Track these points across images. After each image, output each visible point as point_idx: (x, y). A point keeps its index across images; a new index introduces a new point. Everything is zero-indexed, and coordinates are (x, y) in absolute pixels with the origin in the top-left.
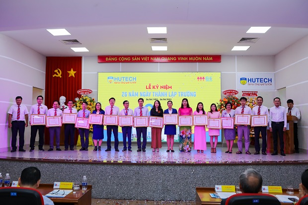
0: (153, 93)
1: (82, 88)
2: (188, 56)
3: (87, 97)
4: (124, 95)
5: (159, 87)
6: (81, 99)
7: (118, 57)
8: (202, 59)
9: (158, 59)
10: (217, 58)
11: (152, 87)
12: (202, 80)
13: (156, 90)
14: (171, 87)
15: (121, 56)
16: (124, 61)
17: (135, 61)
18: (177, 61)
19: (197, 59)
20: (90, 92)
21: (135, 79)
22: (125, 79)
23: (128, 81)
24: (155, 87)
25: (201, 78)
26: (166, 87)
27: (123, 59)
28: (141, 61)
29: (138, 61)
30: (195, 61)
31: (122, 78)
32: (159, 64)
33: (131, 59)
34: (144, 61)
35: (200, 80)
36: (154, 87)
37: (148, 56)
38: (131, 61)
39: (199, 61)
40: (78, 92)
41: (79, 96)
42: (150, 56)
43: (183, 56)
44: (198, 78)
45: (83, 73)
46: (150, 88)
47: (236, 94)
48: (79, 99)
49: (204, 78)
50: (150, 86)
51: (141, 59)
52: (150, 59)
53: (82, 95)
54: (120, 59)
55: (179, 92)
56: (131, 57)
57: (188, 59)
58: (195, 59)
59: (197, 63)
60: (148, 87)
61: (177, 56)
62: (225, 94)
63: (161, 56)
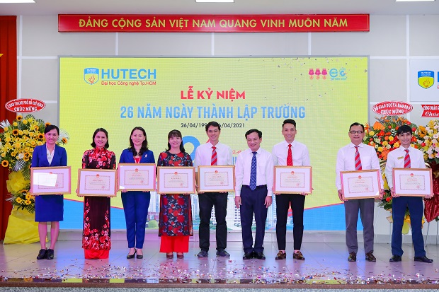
0: (200, 108)
1: (20, 96)
2: (287, 18)
3: (31, 120)
4: (126, 114)
5: (214, 95)
6: (15, 124)
7: (110, 18)
8: (322, 23)
9: (211, 24)
10: (358, 22)
11: (195, 95)
12: (321, 76)
13: (205, 102)
14: (243, 95)
15: (118, 17)
16: (125, 28)
17: (154, 30)
18: (259, 29)
19: (308, 23)
20: (38, 105)
21: (155, 74)
22: (127, 73)
23: (134, 78)
24: (205, 95)
25: (318, 72)
26: (231, 95)
27: (122, 23)
28: (168, 29)
29: (160, 30)
30: (304, 30)
31: (121, 73)
32: (213, 35)
33: (144, 23)
34: (176, 30)
35: (315, 76)
36: (200, 95)
37: (185, 17)
38: (143, 29)
39: (314, 29)
40: (8, 106)
41: (11, 117)
42: (191, 17)
43: (275, 17)
44: (311, 72)
45: (20, 57)
46: (190, 97)
47: (406, 111)
48: (11, 123)
49: (325, 72)
50: (190, 91)
51: (168, 24)
52: (190, 23)
53: (19, 115)
54: (116, 23)
55: (264, 108)
56: (143, 18)
57: (287, 23)
58: (304, 23)
59: (310, 34)
60: (186, 95)
61: (258, 18)
62: (379, 111)
63: (218, 18)
